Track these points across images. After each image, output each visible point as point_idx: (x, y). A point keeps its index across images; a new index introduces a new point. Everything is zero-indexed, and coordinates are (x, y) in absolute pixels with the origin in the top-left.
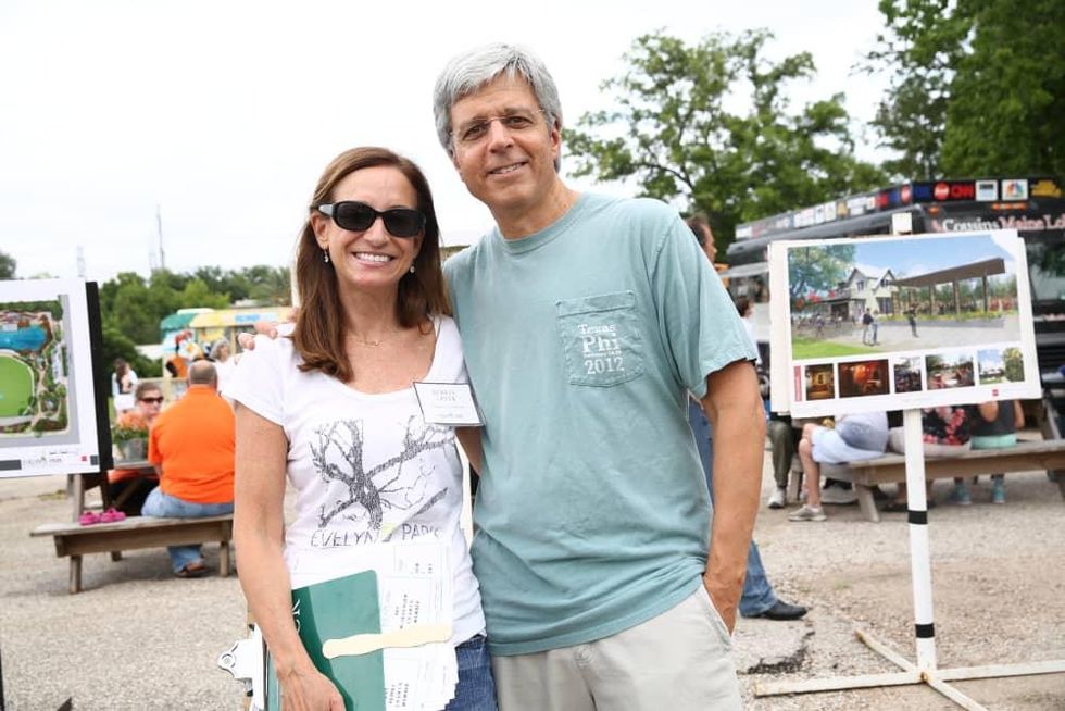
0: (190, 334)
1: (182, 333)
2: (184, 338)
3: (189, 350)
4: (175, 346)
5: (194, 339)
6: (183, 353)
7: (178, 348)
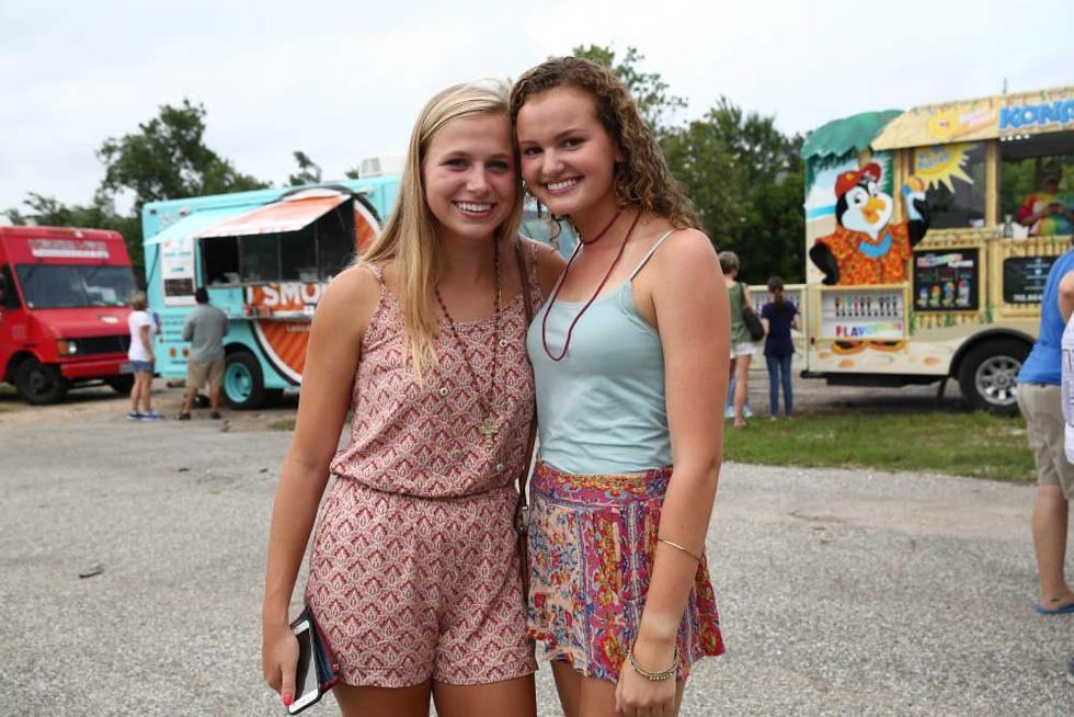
0: (875, 170)
1: (853, 166)
2: (859, 180)
3: (869, 214)
4: (833, 201)
5: (882, 182)
6: (853, 220)
7: (841, 207)
